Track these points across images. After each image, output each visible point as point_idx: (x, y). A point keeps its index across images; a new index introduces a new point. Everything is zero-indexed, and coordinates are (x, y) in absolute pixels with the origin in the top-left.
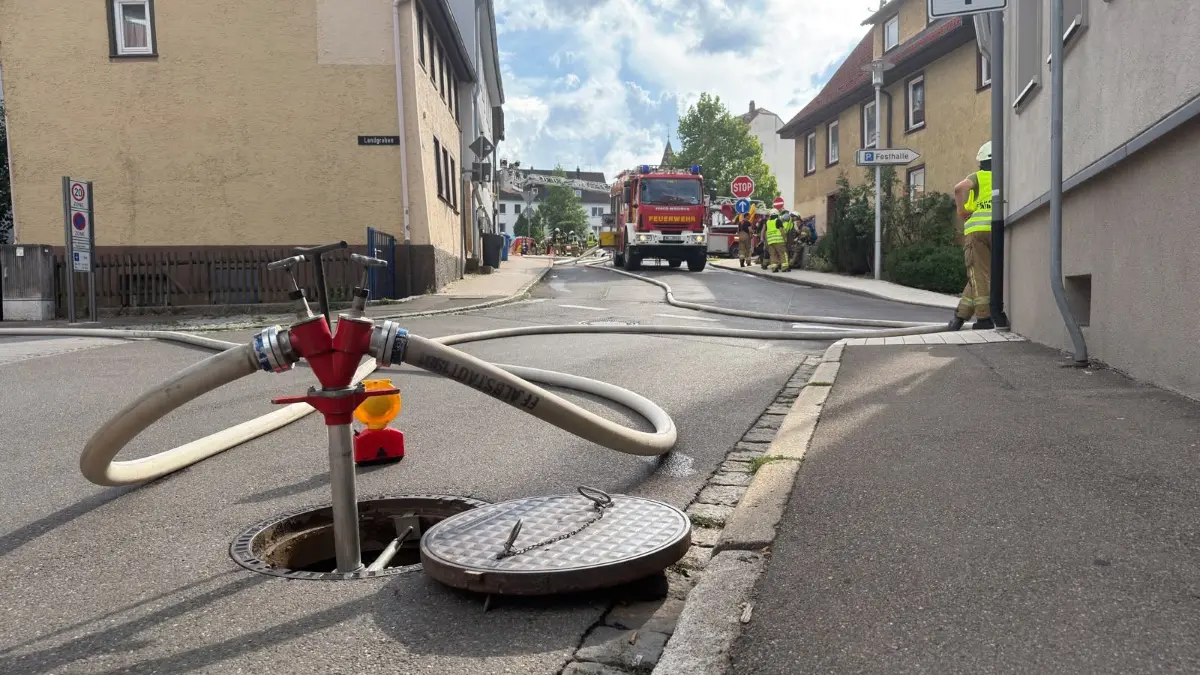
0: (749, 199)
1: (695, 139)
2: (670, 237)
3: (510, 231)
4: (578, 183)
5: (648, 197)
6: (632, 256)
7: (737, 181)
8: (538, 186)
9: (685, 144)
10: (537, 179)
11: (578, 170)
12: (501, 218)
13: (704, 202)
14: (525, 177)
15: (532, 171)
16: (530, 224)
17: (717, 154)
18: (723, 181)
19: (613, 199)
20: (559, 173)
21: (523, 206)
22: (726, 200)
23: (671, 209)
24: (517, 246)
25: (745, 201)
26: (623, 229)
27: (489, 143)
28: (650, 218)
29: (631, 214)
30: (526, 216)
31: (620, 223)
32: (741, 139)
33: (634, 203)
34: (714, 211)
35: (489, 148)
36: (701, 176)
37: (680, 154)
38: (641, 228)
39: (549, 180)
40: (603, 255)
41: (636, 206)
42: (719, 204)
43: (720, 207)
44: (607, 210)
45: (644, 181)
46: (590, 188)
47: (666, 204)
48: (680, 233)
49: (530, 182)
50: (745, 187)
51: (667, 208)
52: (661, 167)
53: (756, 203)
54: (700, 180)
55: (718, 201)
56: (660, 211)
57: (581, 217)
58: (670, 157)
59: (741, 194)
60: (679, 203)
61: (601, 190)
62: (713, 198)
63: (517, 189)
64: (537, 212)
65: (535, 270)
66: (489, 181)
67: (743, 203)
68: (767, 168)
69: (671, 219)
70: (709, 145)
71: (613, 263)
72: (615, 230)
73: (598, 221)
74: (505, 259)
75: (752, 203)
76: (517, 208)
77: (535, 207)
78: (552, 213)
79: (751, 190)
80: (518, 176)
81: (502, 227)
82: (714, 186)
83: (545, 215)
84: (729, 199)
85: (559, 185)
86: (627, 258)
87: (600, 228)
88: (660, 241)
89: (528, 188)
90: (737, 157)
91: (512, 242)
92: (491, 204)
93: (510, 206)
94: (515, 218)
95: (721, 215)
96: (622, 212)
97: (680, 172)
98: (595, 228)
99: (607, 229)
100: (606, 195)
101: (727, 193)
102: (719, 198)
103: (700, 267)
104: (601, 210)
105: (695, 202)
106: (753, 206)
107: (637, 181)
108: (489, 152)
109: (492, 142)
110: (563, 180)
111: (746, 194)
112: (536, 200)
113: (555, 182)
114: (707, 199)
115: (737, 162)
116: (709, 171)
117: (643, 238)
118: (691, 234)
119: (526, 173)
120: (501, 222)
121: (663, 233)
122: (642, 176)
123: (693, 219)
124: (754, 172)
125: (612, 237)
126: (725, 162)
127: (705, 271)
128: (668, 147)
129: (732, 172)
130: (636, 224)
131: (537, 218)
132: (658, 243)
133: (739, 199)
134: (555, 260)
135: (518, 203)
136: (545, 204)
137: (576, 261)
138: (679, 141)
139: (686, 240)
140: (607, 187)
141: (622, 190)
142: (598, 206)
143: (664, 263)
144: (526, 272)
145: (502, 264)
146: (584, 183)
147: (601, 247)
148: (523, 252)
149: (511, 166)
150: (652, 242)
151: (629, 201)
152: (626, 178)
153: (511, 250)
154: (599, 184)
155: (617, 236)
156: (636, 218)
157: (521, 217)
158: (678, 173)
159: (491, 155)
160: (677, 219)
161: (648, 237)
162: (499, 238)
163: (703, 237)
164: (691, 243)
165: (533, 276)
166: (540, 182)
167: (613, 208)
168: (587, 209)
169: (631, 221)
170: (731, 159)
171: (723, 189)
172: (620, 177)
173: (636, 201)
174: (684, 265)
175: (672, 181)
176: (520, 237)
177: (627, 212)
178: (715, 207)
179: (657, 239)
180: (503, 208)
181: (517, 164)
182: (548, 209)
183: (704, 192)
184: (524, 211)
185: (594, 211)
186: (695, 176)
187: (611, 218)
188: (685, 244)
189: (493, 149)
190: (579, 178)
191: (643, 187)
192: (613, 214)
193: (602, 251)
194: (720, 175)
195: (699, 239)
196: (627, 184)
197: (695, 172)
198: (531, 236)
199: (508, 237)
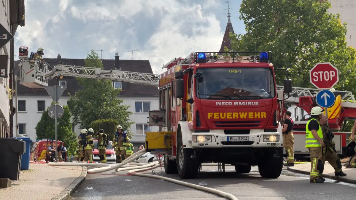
0: (332, 90)
1: (261, 20)
2: (236, 137)
3: (31, 133)
4: (117, 74)
5: (206, 91)
6: (187, 160)
7: (317, 69)
8: (65, 78)
9: (250, 25)
10: (65, 70)
11: (117, 57)
12: (20, 118)
13: (276, 95)
14: (50, 69)
15: (59, 61)
16: (57, 124)
17: (290, 38)
18: (299, 69)
19: (162, 92)
20: (92, 62)
21: (48, 102)
22: (305, 91)
23: (236, 103)
24: (40, 152)
25: (329, 92)
26: (175, 129)
27: (5, 31)
28: (210, 115)
29: (184, 111)
30: (52, 114)
31: (172, 120)
32: (318, 18)
33: (189, 97)
34: (290, 104)
35: (5, 36)
36: (271, 64)
37: (244, 37)
38: (197, 128)
39: (81, 72)
40: (151, 160)
41: (191, 101)
42: (295, 95)
43: (297, 100)
44: (155, 105)
45: (200, 72)
46: (132, 80)
47: (227, 98)
48: (248, 133)
49: (57, 74)
50: (329, 76)
51: (230, 103)
52: (220, 53)
53: (342, 95)
54: (270, 68)
55: (294, 92)
56: (221, 107)
57: (123, 114)
58: (232, 42)
59: (321, 84)
60: (246, 96)
61: (147, 82)
62: (288, 90)
63: (40, 83)
64: (65, 109)
65: (63, 181)
66: (6, 76)
67: (325, 95)
68: (353, 54)
69: (236, 115)
70: (279, 26)
71: (163, 169)
72: (165, 129)
73: (143, 118)
74: (25, 167)
75: (336, 94)
76: (41, 106)
77: (63, 103)
78: (86, 109)
79: (335, 79)
80: (41, 67)
81: (22, 128)
82: (288, 75)
83: (76, 114)
84: (308, 90)
85: (94, 77)
86: (181, 163)
87: (146, 126)
88: (223, 143)
89: (53, 82)
90: (315, 40)
91: (35, 146)
92: (8, 102)
93: (32, 103)
94: (39, 117)
95: (299, 109)
96: (173, 109)
97: (245, 60)
98: (139, 126)
99: (155, 129)
100: (154, 88)
101: (305, 83)
102: (295, 89)
103: (276, 173)
104: (147, 105)
105: (266, 94)
106: (338, 98)
107: (191, 71)
108: (5, 42)
109: (8, 30)
110: (98, 70)
111: (330, 83)
112: (65, 94)
113: (87, 73)
114: (280, 92)
115: (315, 46)
116: (281, 57)
117: (201, 139)
118: (261, 133)
119: (52, 62)
120: (20, 121)
121: (226, 132)
122: (198, 65)
123: (264, 115)
124: (338, 58)
125: (162, 138)
126: (301, 46)
127: (283, 177)
128: (229, 29)
129: (310, 58)
130: (191, 122)
131: (66, 116)
132: (220, 145)
133: (322, 89)
134: (89, 167)
135: (41, 99)
136: (76, 99)
137: (117, 168)
138: (242, 21)
139: (256, 140)
140: (154, 78)
141: (173, 82)
142: (143, 100)
143: (230, 168)
144: (52, 184)
145: (22, 175)
146: (125, 73)
147: (148, 150)
148: (49, 159)
149: (33, 55)
150: (213, 144)
151: (182, 95)
152: (178, 68)
153: (33, 156)
154: (144, 75)
155: (168, 137)
156: (192, 114)
157: (46, 116)
158: (243, 62)
159: (8, 45)
160: (243, 116)
161: (208, 138)
162: (19, 144)
163: (277, 136)
164: (263, 144)
165: (61, 189)
166: (69, 74)
167: (162, 103)
168: (129, 103)
169: (185, 119)
170: (307, 43)
171: (300, 78)
172: (170, 66)
173: (191, 95)
174: (255, 170)
175: (235, 71)
176: (45, 140)
177: (181, 107)
178: (291, 99)
179: (219, 140)
180: (22, 106)
181: (40, 53)
182: (80, 105)
183: (276, 82)
184: (50, 109)
185: (138, 107)
186: (264, 64)
187: (160, 115)
188: (255, 145)
189: (11, 38)
190: (118, 68)
191: (200, 79)
192: (162, 110)
193: (149, 155)
194: (295, 61)
195: (273, 139)
196: (179, 75)
197: (264, 59)
198: (59, 138)
199: (29, 141)
